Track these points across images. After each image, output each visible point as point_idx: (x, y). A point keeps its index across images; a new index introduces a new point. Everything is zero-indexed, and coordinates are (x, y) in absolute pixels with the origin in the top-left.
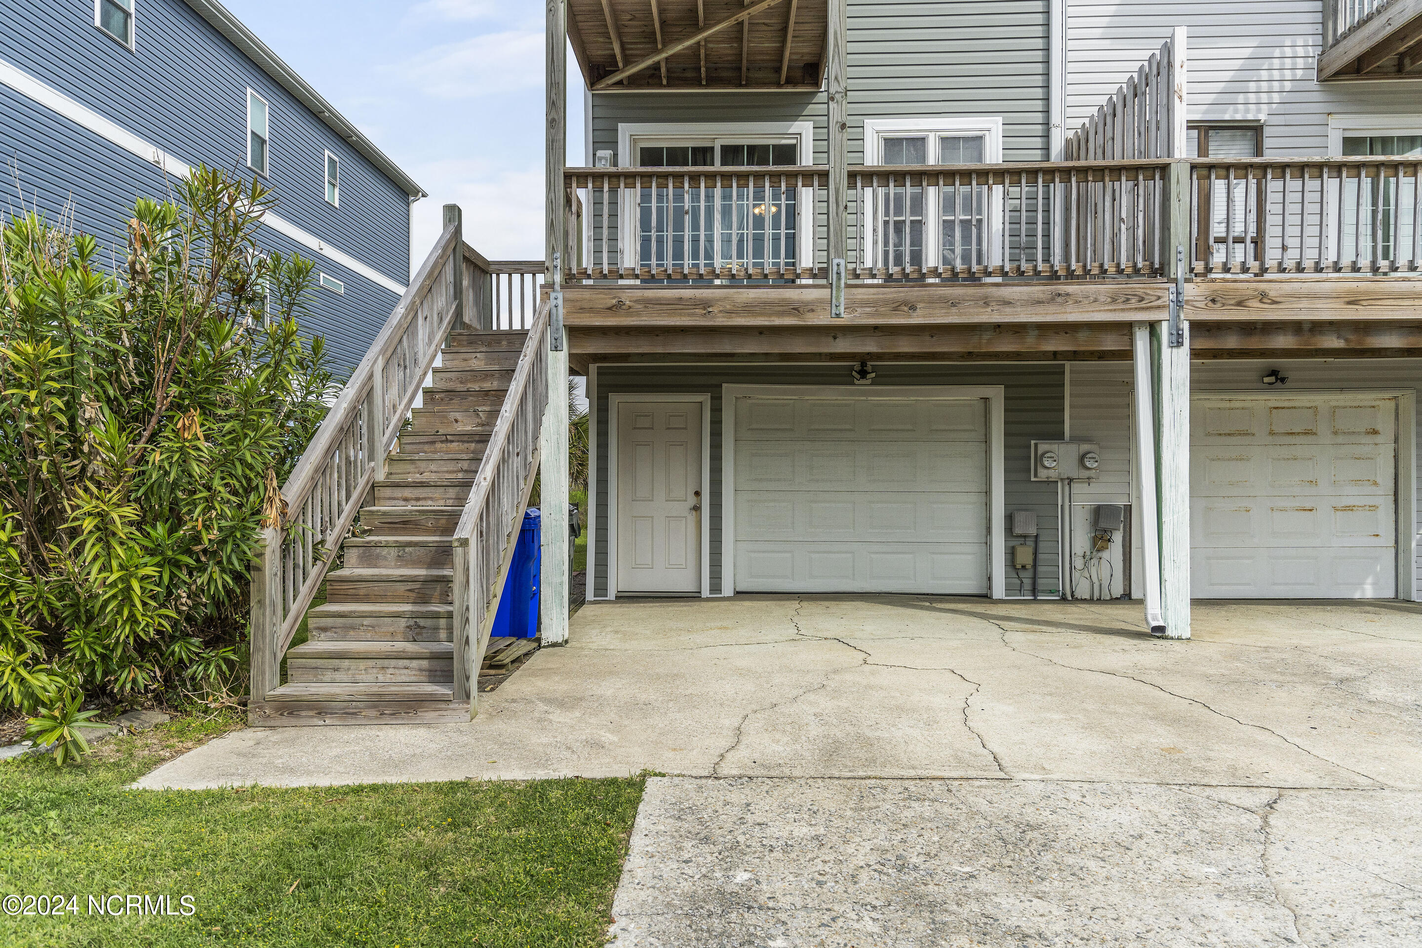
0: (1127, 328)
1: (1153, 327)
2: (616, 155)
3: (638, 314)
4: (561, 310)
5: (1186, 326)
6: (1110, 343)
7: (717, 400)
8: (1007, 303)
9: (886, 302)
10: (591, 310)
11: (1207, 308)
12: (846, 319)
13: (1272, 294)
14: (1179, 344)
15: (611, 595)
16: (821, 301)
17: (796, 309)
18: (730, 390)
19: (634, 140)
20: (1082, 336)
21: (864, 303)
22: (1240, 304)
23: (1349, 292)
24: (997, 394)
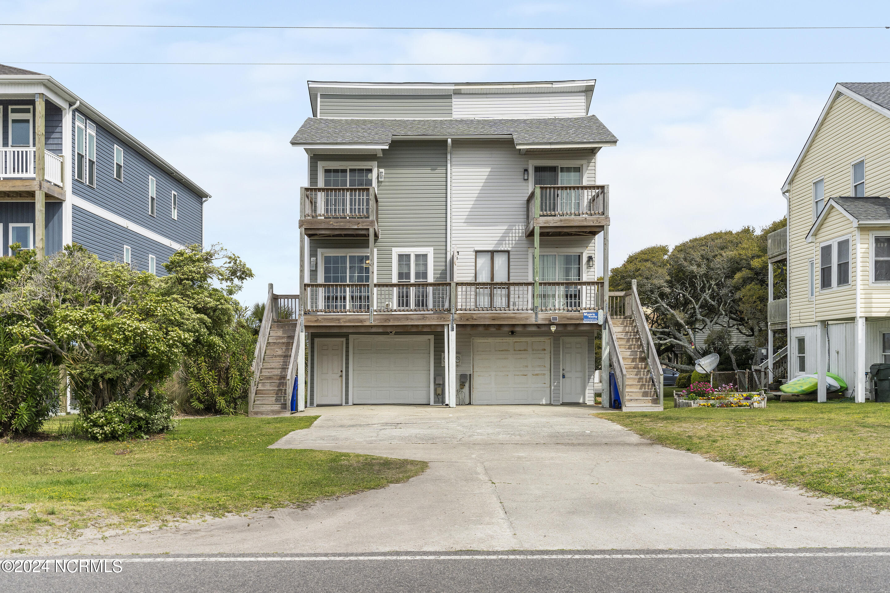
0: (443, 326)
1: (448, 325)
2: (317, 259)
3: (322, 322)
4: (303, 322)
5: (455, 326)
6: (439, 329)
7: (347, 340)
8: (412, 319)
9: (383, 319)
10: (311, 321)
11: (460, 321)
12: (373, 324)
13: (475, 317)
14: (453, 330)
15: (315, 405)
16: (367, 319)
17: (361, 321)
18: (351, 336)
19: (322, 254)
20: (433, 327)
21: (378, 319)
22: (467, 320)
23: (492, 317)
24: (432, 337)
